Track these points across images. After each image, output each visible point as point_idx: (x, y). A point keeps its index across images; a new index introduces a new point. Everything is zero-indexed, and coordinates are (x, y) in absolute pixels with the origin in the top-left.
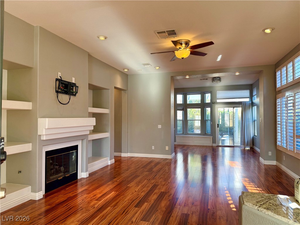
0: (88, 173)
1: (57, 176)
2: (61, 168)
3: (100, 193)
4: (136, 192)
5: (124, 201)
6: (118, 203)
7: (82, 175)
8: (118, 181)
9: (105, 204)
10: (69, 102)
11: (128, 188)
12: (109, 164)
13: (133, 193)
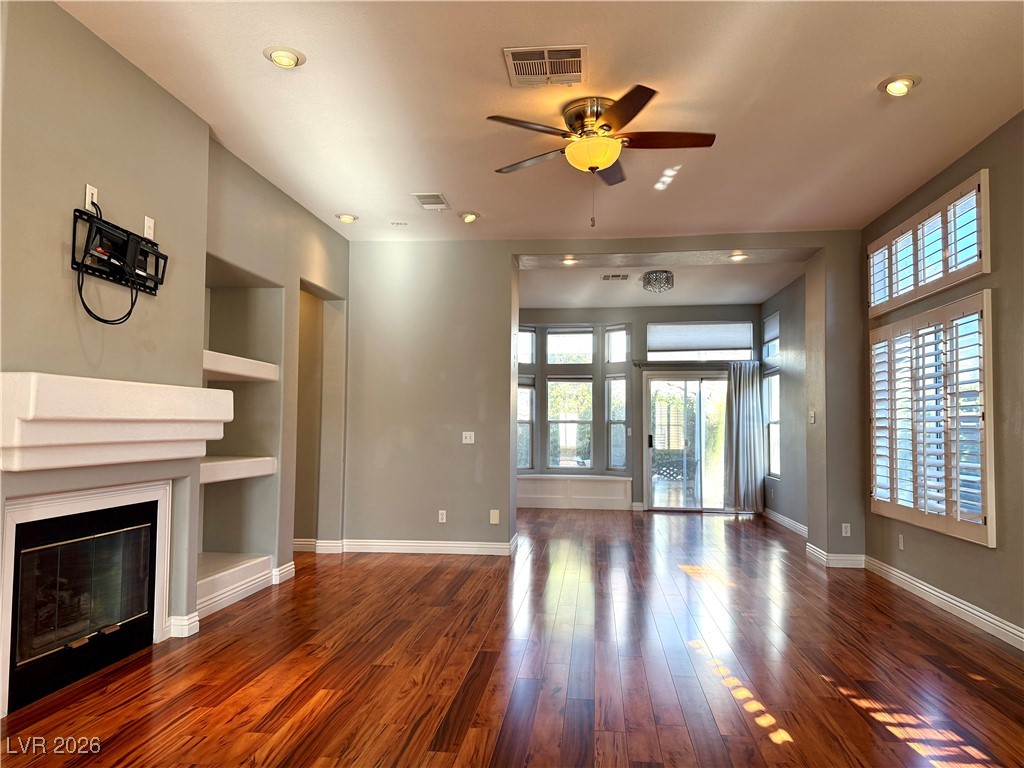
0: (195, 617)
1: (63, 633)
2: (82, 598)
3: (265, 699)
4: (418, 687)
5: (380, 728)
6: (353, 735)
7: (173, 625)
8: (329, 644)
9: (299, 746)
10: (129, 314)
11: (376, 674)
12: (276, 581)
13: (407, 692)
